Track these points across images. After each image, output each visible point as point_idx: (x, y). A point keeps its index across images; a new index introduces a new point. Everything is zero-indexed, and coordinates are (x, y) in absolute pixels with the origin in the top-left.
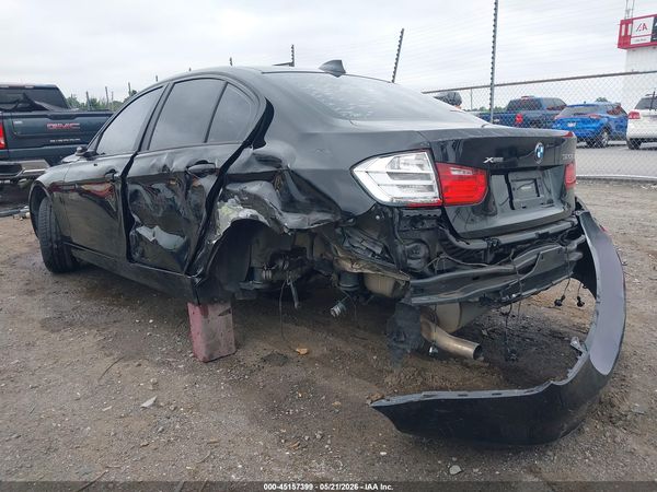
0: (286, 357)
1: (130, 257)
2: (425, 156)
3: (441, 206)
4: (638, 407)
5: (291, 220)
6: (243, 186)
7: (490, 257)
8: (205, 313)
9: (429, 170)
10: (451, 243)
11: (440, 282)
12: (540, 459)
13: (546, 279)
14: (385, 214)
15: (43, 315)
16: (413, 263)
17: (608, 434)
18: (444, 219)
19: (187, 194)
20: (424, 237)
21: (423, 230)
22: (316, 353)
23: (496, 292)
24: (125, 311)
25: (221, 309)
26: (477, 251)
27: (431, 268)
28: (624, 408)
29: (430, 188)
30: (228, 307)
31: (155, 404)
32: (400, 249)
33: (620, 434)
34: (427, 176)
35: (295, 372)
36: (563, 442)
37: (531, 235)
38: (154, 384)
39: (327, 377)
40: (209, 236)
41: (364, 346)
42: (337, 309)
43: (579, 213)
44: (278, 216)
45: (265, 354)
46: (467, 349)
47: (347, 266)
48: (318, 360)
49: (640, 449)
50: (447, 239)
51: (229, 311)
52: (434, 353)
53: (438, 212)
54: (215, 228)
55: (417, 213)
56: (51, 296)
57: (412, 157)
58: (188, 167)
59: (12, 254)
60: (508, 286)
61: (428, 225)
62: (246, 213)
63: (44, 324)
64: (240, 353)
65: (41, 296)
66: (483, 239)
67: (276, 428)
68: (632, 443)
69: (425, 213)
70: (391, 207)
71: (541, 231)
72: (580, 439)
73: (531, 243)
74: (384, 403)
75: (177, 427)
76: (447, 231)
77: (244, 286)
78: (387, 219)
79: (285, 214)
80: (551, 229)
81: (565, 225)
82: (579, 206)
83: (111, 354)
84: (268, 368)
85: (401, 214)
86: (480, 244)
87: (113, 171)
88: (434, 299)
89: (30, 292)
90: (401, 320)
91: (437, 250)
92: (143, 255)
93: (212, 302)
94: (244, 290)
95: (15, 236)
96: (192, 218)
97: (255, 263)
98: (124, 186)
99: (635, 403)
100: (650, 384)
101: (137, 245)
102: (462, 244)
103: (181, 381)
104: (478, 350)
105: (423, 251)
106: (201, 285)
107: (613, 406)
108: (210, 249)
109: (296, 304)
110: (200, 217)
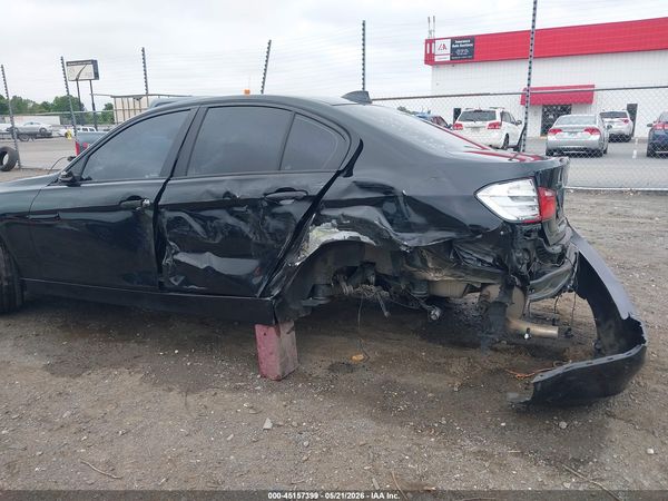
0: (349, 365)
2: (530, 182)
3: (540, 221)
6: (342, 211)
8: (278, 333)
9: (533, 192)
10: (544, 250)
14: (508, 230)
18: (542, 232)
20: (528, 246)
21: (529, 241)
25: (288, 327)
29: (533, 208)
30: (293, 324)
34: (531, 199)
40: (291, 258)
44: (393, 237)
46: (553, 332)
50: (542, 247)
51: (292, 329)
53: (539, 226)
54: (299, 250)
55: (529, 227)
58: (265, 194)
61: (533, 236)
62: (342, 235)
64: (302, 367)
69: (534, 227)
70: (512, 225)
76: (543, 240)
77: (304, 303)
78: (508, 235)
79: (401, 235)
85: (521, 229)
91: (534, 256)
93: (284, 321)
94: (305, 307)
96: (269, 242)
97: (319, 281)
98: (158, 214)
102: (549, 249)
103: (274, 401)
105: (526, 258)
108: (292, 270)
109: (386, 314)
110: (283, 241)
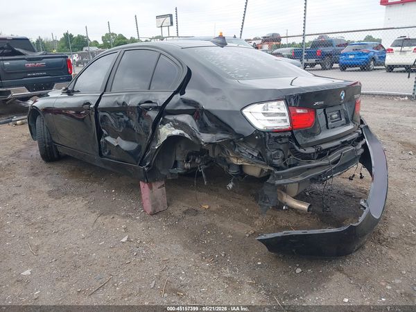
0: (197, 211)
1: (101, 154)
2: (282, 103)
3: (291, 130)
4: (394, 234)
5: (206, 138)
6: (175, 117)
7: (316, 156)
8: (151, 188)
9: (285, 110)
10: (296, 150)
11: (290, 172)
12: (343, 263)
13: (345, 166)
14: (261, 135)
15: (47, 188)
16: (276, 162)
17: (378, 249)
18: (293, 138)
19: (139, 119)
20: (281, 147)
21: (281, 144)
22: (214, 208)
23: (320, 175)
24: (96, 185)
25: (159, 184)
26: (310, 154)
27: (285, 164)
28: (386, 235)
29: (285, 121)
30: (163, 183)
31: (128, 240)
32: (268, 154)
33: (385, 249)
34: (284, 115)
35: (203, 219)
36: (354, 254)
37: (338, 143)
38: (125, 229)
39: (222, 222)
40: (153, 144)
41: (240, 204)
42: (230, 186)
43: (362, 126)
44: (198, 135)
45: (185, 209)
46: (304, 206)
47: (235, 161)
48: (215, 212)
49: (395, 257)
50: (294, 148)
51: (163, 186)
52: (286, 209)
53: (290, 134)
54: (157, 140)
55: (278, 135)
56: (49, 177)
57: (275, 104)
58: (140, 104)
59: (16, 149)
60: (325, 172)
61: (284, 141)
62: (176, 132)
63: (50, 194)
64: (170, 209)
65: (43, 177)
66: (313, 147)
67: (199, 251)
68: (391, 254)
69: (282, 135)
70: (264, 132)
71: (343, 140)
72: (363, 252)
73: (337, 147)
74: (263, 237)
75: (144, 252)
76: (294, 144)
77: (171, 171)
78: (262, 139)
79: (202, 134)
80: (348, 139)
81: (355, 135)
82: (362, 122)
83: (95, 212)
84: (188, 217)
85: (269, 136)
86: (311, 150)
87: (89, 103)
88: (287, 181)
89: (35, 174)
90: (267, 191)
91: (288, 154)
92: (109, 153)
93: (155, 181)
94: (172, 174)
95: (14, 137)
96: (143, 133)
97: (178, 158)
98: (96, 113)
99: (392, 232)
100: (400, 221)
101: (106, 147)
102: (302, 150)
103: (140, 226)
104: (310, 207)
105: (281, 155)
106: (149, 171)
107: (380, 234)
108: (154, 151)
109: (205, 183)
110: (148, 133)
